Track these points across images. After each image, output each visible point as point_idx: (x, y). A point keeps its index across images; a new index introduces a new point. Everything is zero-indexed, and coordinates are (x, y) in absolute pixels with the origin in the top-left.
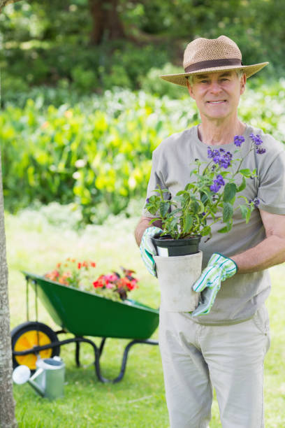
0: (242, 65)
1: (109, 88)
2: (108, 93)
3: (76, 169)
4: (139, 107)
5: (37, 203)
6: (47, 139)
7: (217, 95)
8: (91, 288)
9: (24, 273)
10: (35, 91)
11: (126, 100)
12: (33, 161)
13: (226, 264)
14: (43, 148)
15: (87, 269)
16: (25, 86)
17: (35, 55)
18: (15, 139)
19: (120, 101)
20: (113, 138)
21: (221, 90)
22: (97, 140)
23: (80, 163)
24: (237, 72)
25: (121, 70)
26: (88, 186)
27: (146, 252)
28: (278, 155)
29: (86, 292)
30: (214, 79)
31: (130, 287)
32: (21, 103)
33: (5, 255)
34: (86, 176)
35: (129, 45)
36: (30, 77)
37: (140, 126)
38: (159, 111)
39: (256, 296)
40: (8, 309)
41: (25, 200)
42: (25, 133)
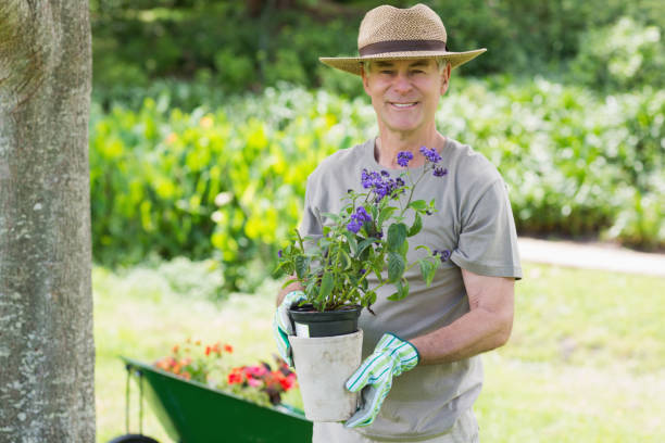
0: (447, 50)
1: (273, 85)
2: (270, 93)
3: (216, 208)
4: (317, 114)
5: (154, 257)
6: (172, 159)
7: (404, 94)
8: (226, 386)
9: (124, 360)
10: (158, 85)
11: (297, 104)
12: (150, 193)
13: (402, 350)
14: (167, 173)
15: (219, 356)
16: (142, 78)
17: (160, 31)
18: (124, 159)
19: (289, 105)
20: (275, 161)
21: (410, 87)
22: (249, 164)
23: (223, 199)
24: (438, 62)
25: (292, 56)
26: (235, 234)
27: (280, 329)
28: (491, 186)
29: (219, 391)
30: (402, 69)
31: (285, 386)
32: (135, 103)
33: (91, 328)
34: (231, 217)
35: (304, 20)
36: (151, 65)
37: (316, 144)
38: (347, 122)
39: (458, 398)
40: (94, 410)
41: (137, 253)
42: (138, 150)
